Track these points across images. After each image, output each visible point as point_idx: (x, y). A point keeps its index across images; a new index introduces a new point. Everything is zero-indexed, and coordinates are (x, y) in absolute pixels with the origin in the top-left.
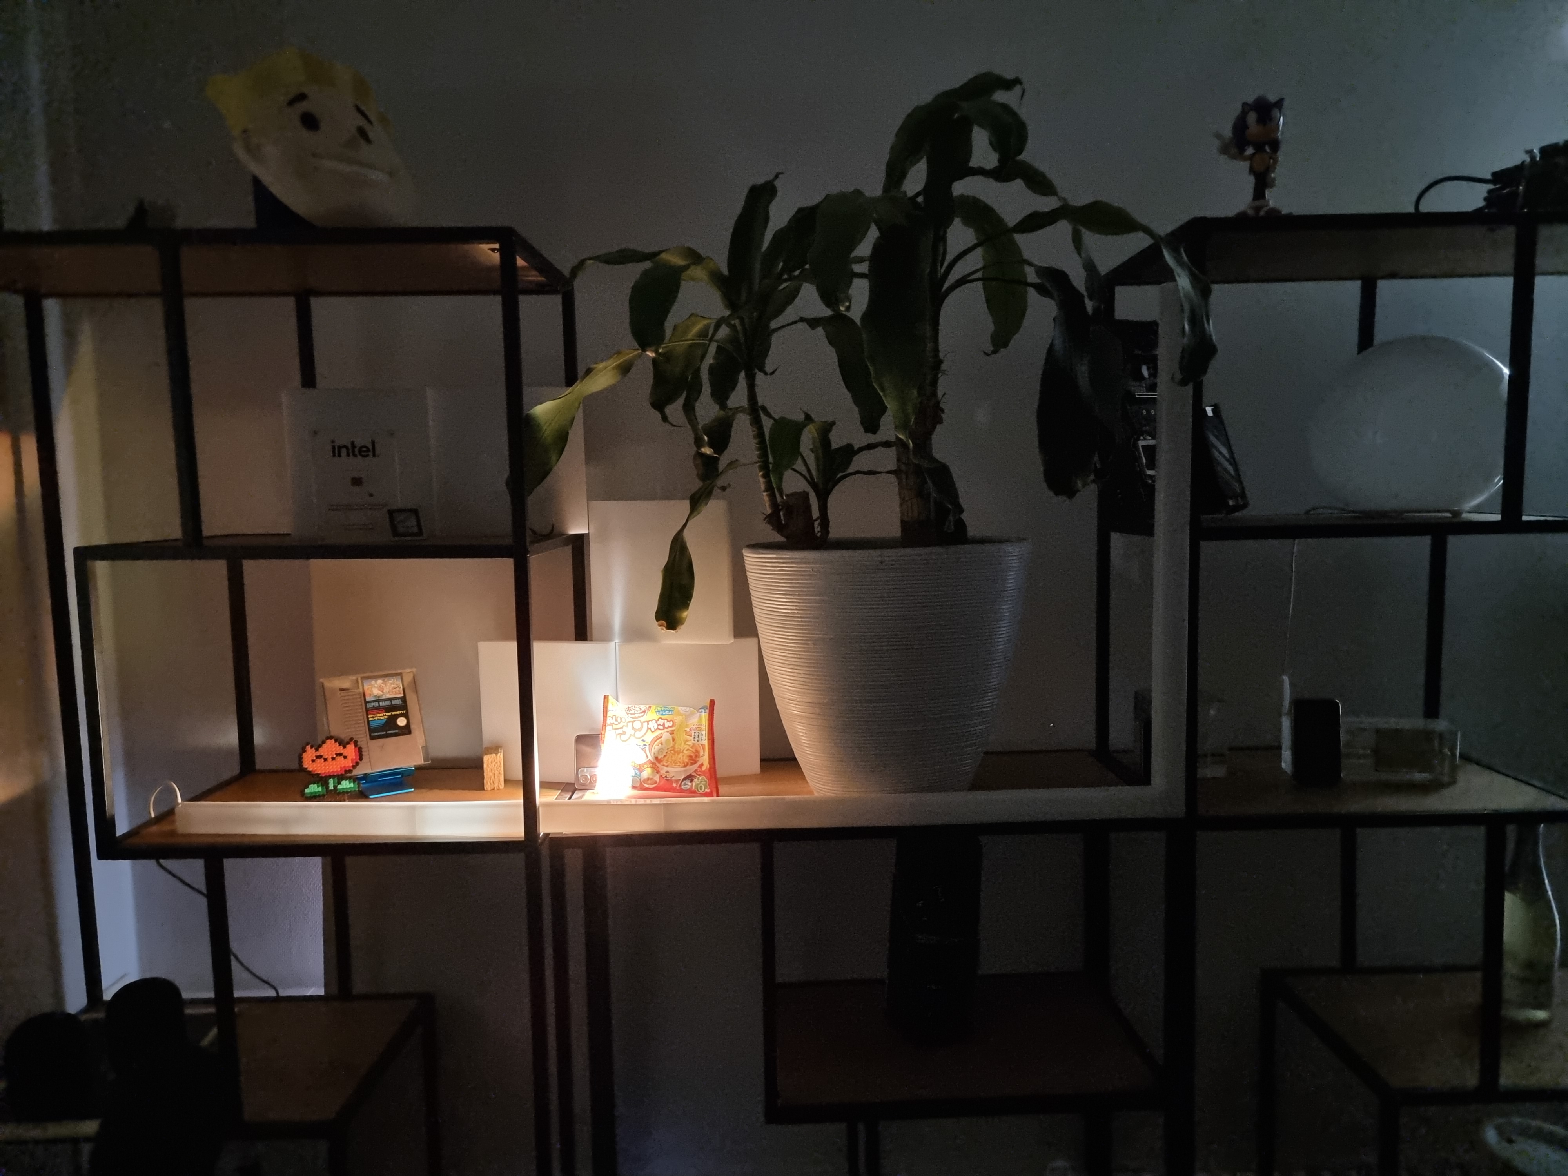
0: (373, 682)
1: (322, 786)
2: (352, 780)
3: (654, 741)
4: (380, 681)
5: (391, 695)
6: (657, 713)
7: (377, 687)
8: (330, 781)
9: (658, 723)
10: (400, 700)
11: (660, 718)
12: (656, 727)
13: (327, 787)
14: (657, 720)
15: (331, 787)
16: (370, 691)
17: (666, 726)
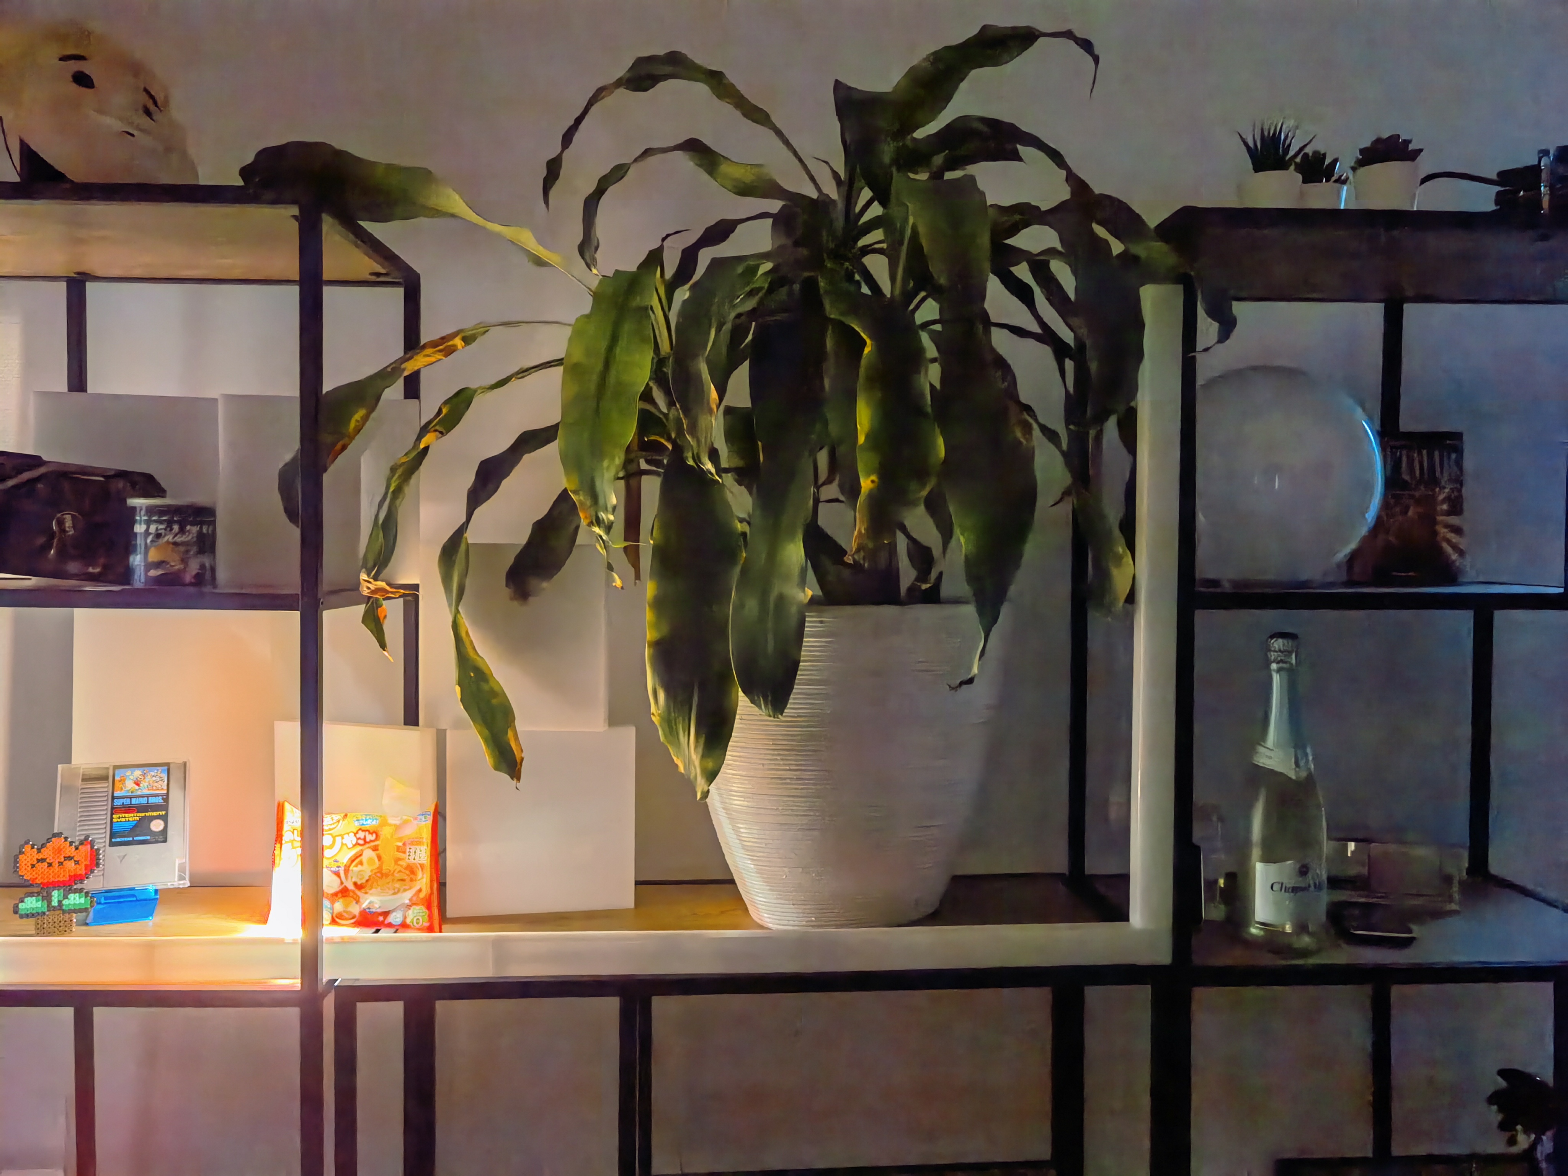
0: (128, 773)
1: (43, 900)
2: (83, 894)
3: (352, 861)
4: (138, 773)
5: (149, 790)
6: (356, 822)
7: (132, 780)
8: (53, 893)
9: (358, 836)
10: (161, 797)
11: (360, 829)
12: (354, 842)
13: (49, 903)
14: (355, 832)
15: (55, 903)
16: (123, 784)
17: (368, 840)
